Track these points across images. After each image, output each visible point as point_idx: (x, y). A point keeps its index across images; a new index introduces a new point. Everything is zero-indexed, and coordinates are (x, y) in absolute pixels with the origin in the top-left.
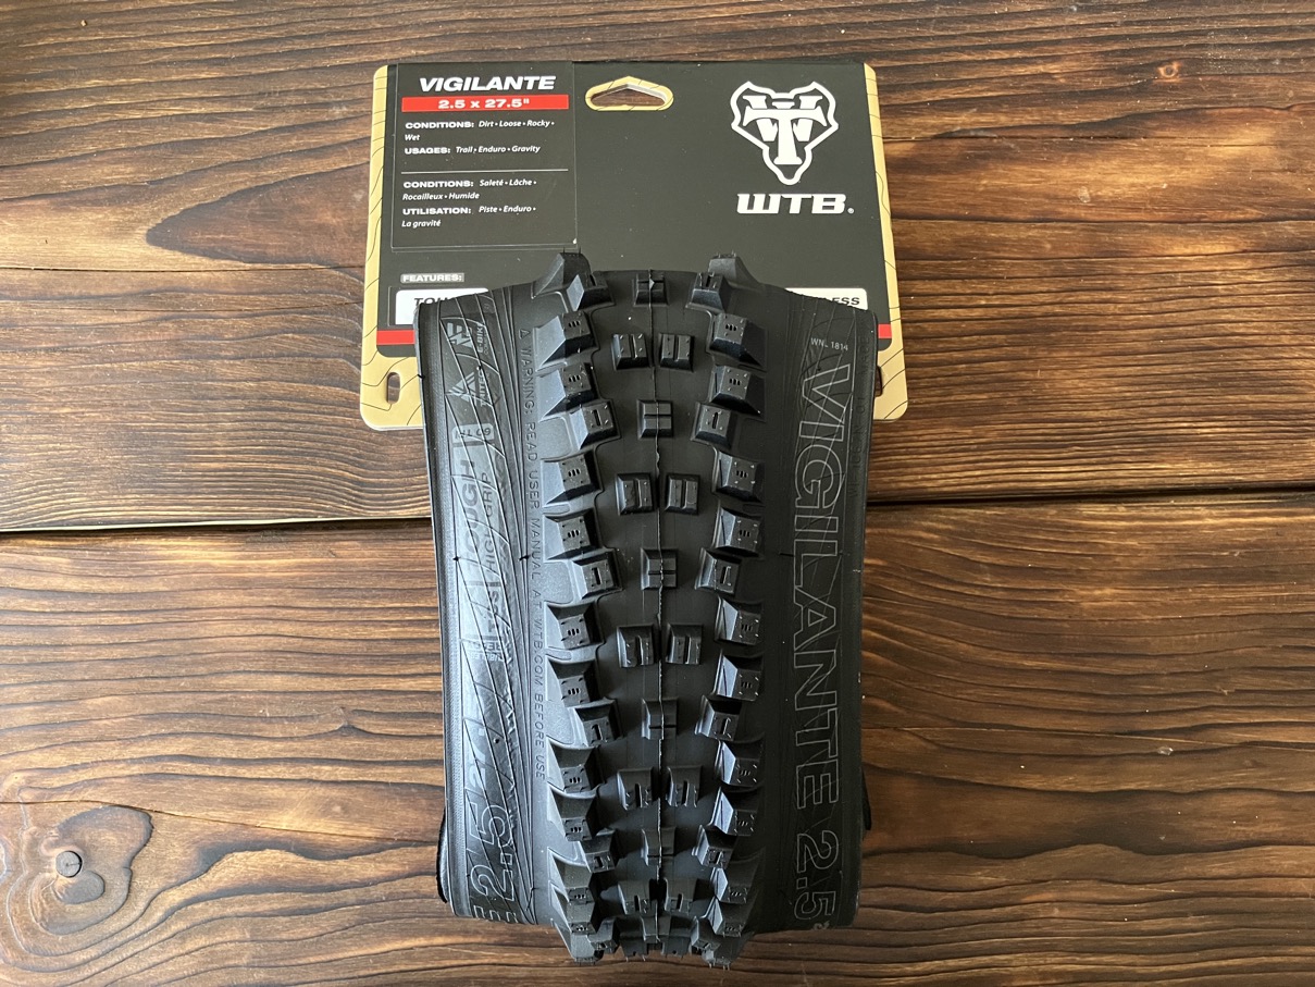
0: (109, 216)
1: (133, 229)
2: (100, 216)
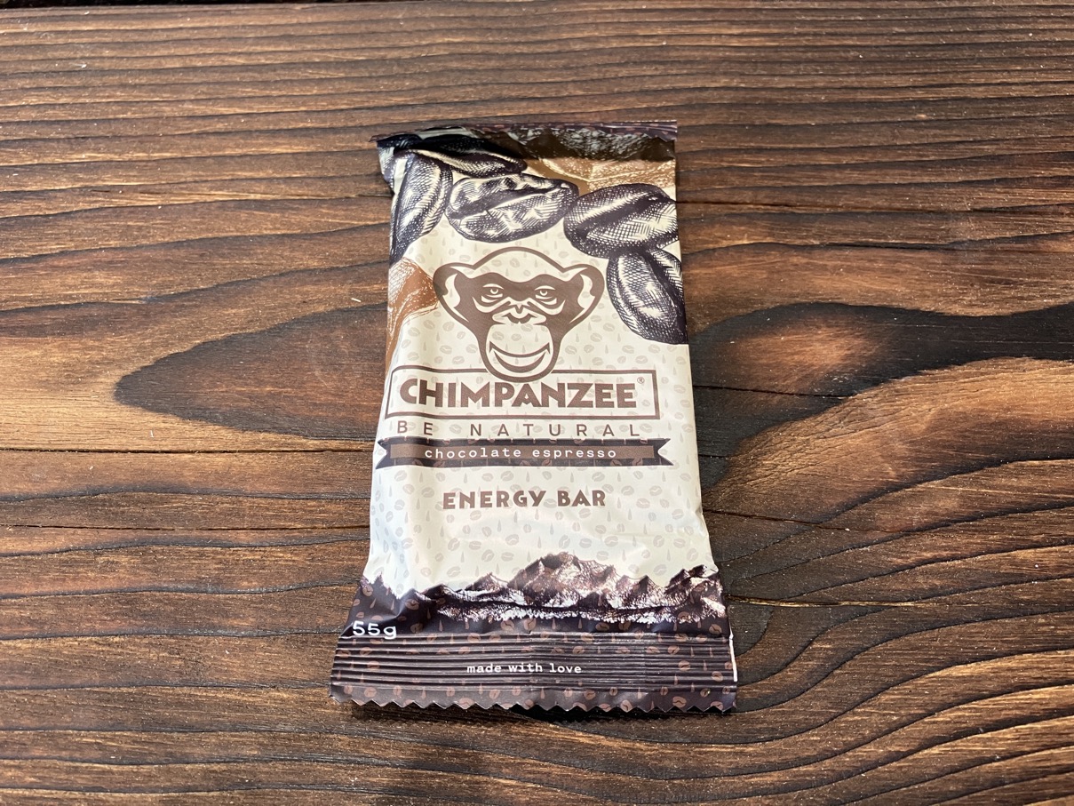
0: (54, 353)
1: (95, 375)
2: (35, 353)
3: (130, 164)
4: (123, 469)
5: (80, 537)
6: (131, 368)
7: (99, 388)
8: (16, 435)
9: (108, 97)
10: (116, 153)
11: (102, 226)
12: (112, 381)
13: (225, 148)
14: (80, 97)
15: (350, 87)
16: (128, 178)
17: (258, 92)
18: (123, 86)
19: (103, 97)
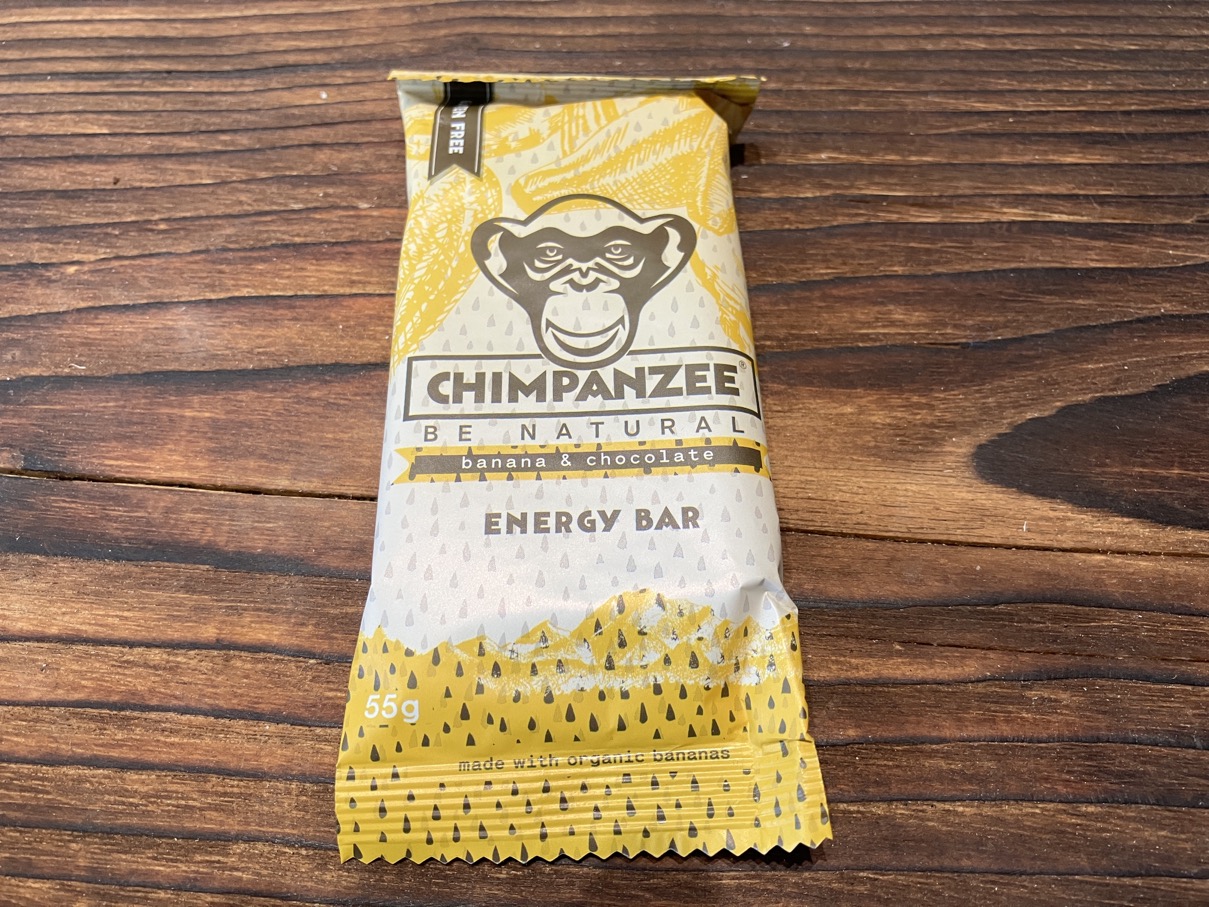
3: (887, 170)
4: (1022, 571)
5: (996, 662)
6: (984, 436)
7: (950, 460)
8: (864, 518)
9: (829, 84)
10: (862, 155)
11: (878, 246)
12: (963, 450)
13: (1000, 153)
14: (793, 82)
15: (1131, 83)
16: (889, 187)
17: (1015, 85)
18: (843, 71)
19: (821, 84)
